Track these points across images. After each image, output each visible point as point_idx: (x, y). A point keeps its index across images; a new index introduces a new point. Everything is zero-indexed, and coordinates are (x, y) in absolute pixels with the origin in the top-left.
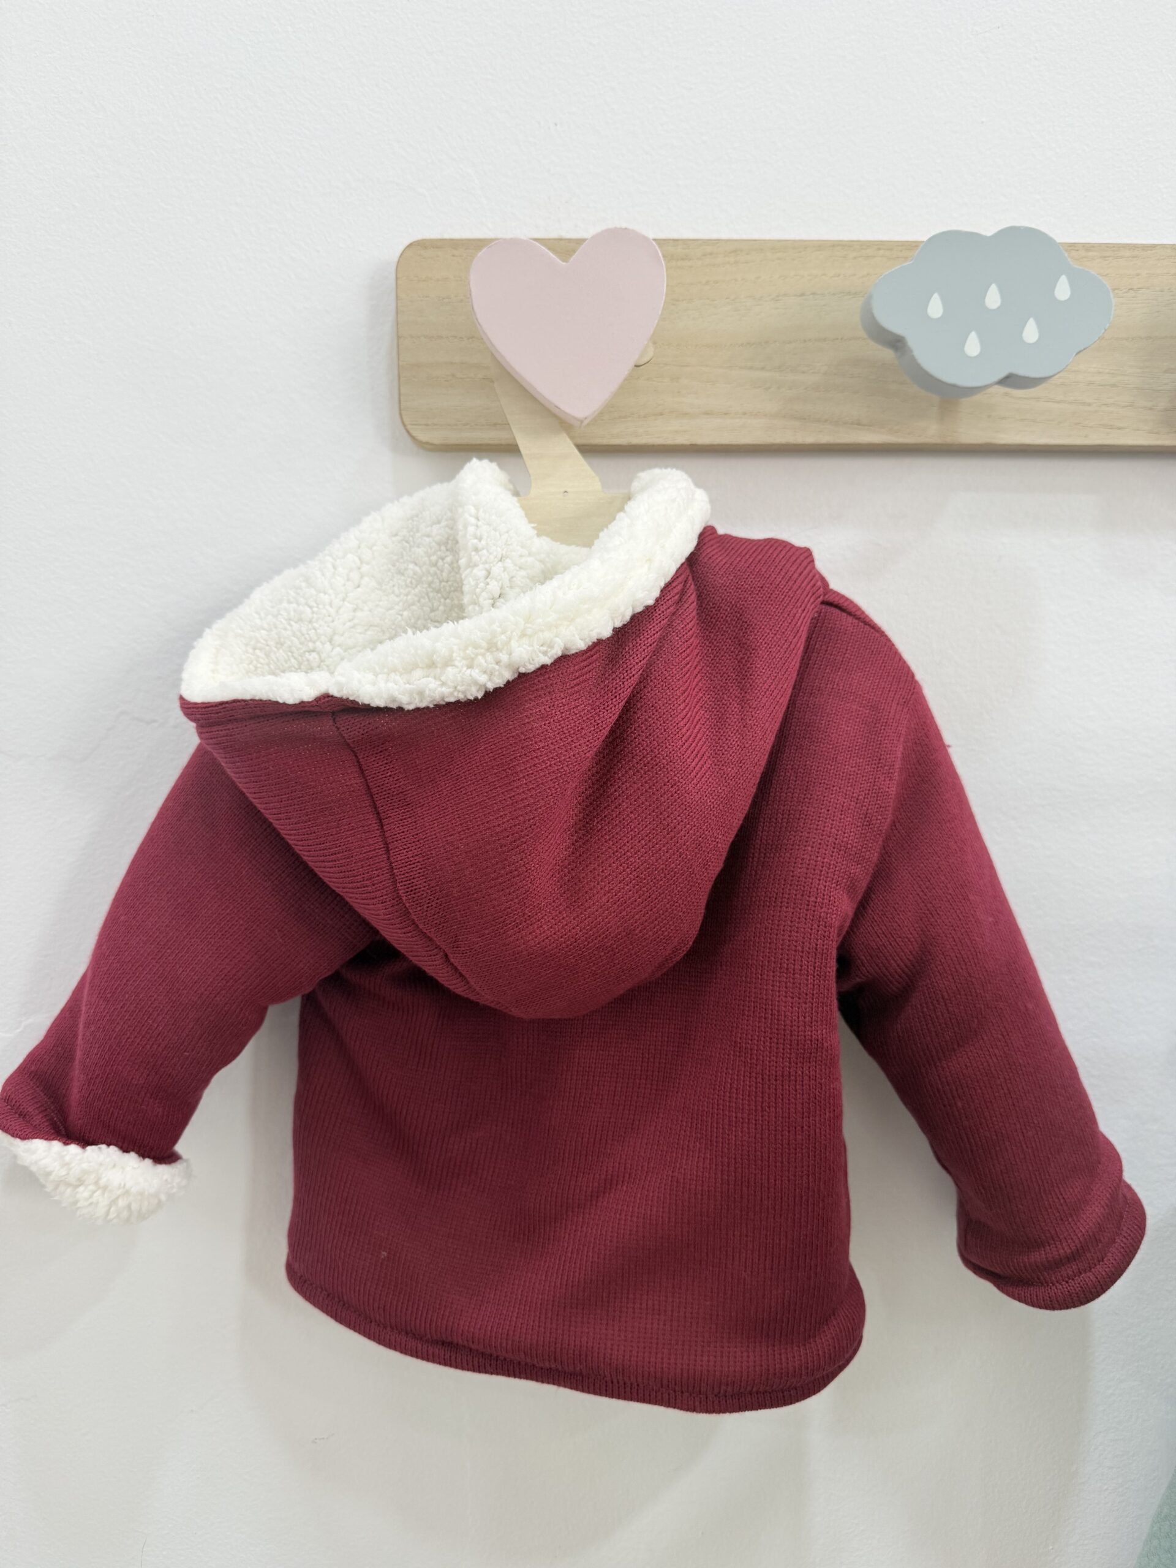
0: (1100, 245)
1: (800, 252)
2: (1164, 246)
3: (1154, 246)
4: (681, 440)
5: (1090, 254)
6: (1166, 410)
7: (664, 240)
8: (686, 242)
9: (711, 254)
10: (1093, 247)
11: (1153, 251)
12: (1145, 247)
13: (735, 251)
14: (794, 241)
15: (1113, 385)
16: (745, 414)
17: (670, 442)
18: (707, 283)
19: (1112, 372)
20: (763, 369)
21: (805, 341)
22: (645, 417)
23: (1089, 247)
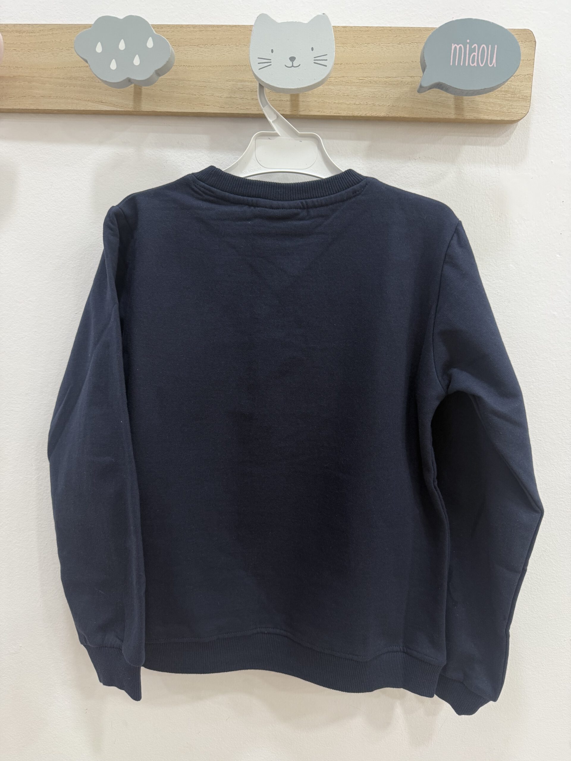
0: (199, 25)
1: (77, 29)
2: (226, 26)
3: (222, 26)
4: (32, 107)
5: (195, 29)
6: (227, 98)
7: (25, 24)
8: (32, 25)
9: (42, 30)
10: (196, 26)
11: (222, 28)
12: (218, 26)
13: (52, 29)
14: (75, 24)
15: (205, 87)
16: (57, 97)
17: (28, 108)
18: (41, 43)
19: (205, 81)
20: (64, 78)
21: (80, 67)
22: (19, 98)
23: (194, 26)
